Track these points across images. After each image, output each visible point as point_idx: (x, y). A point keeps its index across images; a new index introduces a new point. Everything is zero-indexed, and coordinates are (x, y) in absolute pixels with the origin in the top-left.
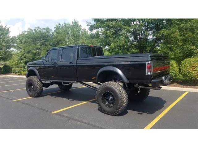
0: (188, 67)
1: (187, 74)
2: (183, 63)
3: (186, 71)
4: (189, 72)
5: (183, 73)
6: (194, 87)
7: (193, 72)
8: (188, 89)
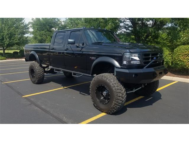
0: (180, 55)
1: (178, 62)
2: (176, 51)
3: (177, 59)
4: (180, 60)
5: (174, 61)
6: (185, 76)
7: (185, 61)
8: (179, 78)
